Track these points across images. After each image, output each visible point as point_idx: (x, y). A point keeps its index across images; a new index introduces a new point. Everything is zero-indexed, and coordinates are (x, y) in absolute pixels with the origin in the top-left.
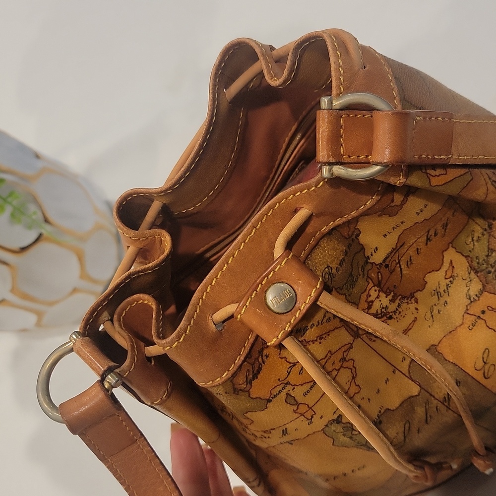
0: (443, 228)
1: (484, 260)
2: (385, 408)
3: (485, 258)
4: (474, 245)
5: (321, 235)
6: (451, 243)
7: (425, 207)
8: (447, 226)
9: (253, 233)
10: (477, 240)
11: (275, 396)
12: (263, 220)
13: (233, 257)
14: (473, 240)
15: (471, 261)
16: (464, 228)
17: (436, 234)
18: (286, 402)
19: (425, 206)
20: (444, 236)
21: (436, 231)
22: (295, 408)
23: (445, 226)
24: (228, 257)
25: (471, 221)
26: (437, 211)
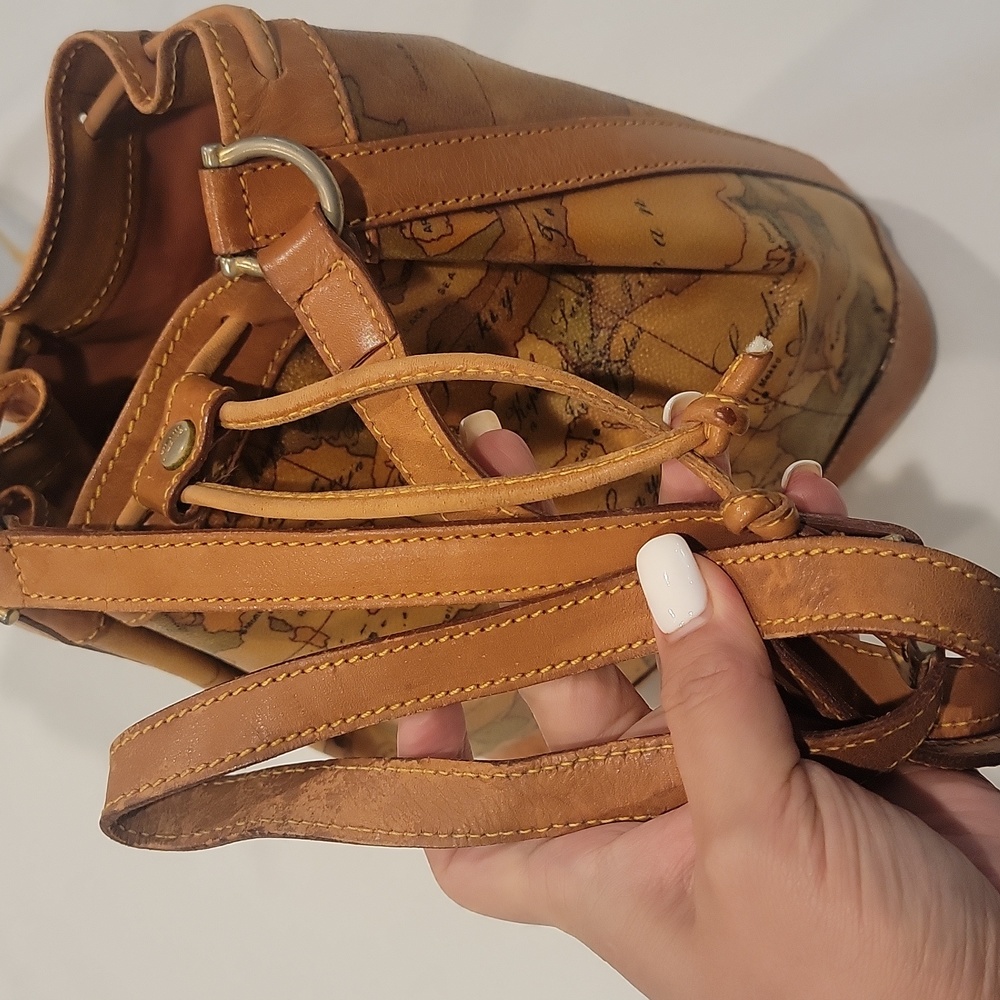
0: (504, 306)
1: (587, 346)
2: (456, 610)
3: (589, 343)
4: (567, 323)
5: (283, 356)
6: (527, 326)
7: (451, 278)
8: (509, 300)
9: (158, 375)
10: (571, 315)
11: (250, 624)
12: (171, 350)
13: (135, 420)
14: (564, 316)
15: (566, 350)
16: (544, 298)
17: (494, 319)
18: (272, 629)
19: (451, 276)
20: (510, 317)
21: (492, 314)
22: (292, 636)
23: (507, 302)
24: (125, 423)
25: (553, 284)
26: (477, 281)
